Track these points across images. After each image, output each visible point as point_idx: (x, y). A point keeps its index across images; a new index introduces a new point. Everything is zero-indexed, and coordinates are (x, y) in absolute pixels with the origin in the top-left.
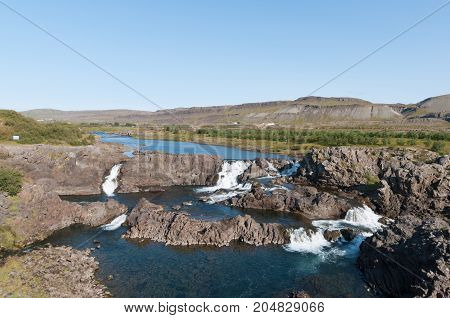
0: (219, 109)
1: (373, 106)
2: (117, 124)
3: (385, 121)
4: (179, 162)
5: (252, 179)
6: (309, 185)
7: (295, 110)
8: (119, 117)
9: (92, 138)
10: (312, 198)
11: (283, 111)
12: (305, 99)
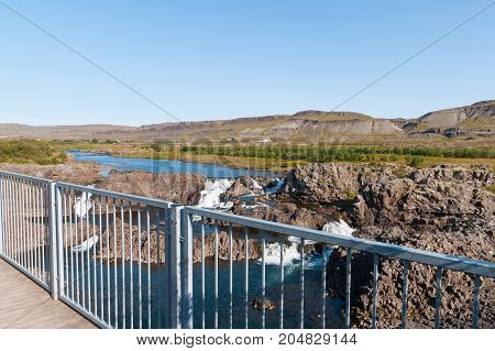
0: (212, 124)
1: (374, 121)
2: (95, 141)
3: (386, 136)
4: (158, 181)
5: (236, 197)
6: (292, 202)
7: (293, 125)
8: (98, 133)
9: (63, 156)
10: (290, 214)
11: (282, 127)
12: (304, 113)
